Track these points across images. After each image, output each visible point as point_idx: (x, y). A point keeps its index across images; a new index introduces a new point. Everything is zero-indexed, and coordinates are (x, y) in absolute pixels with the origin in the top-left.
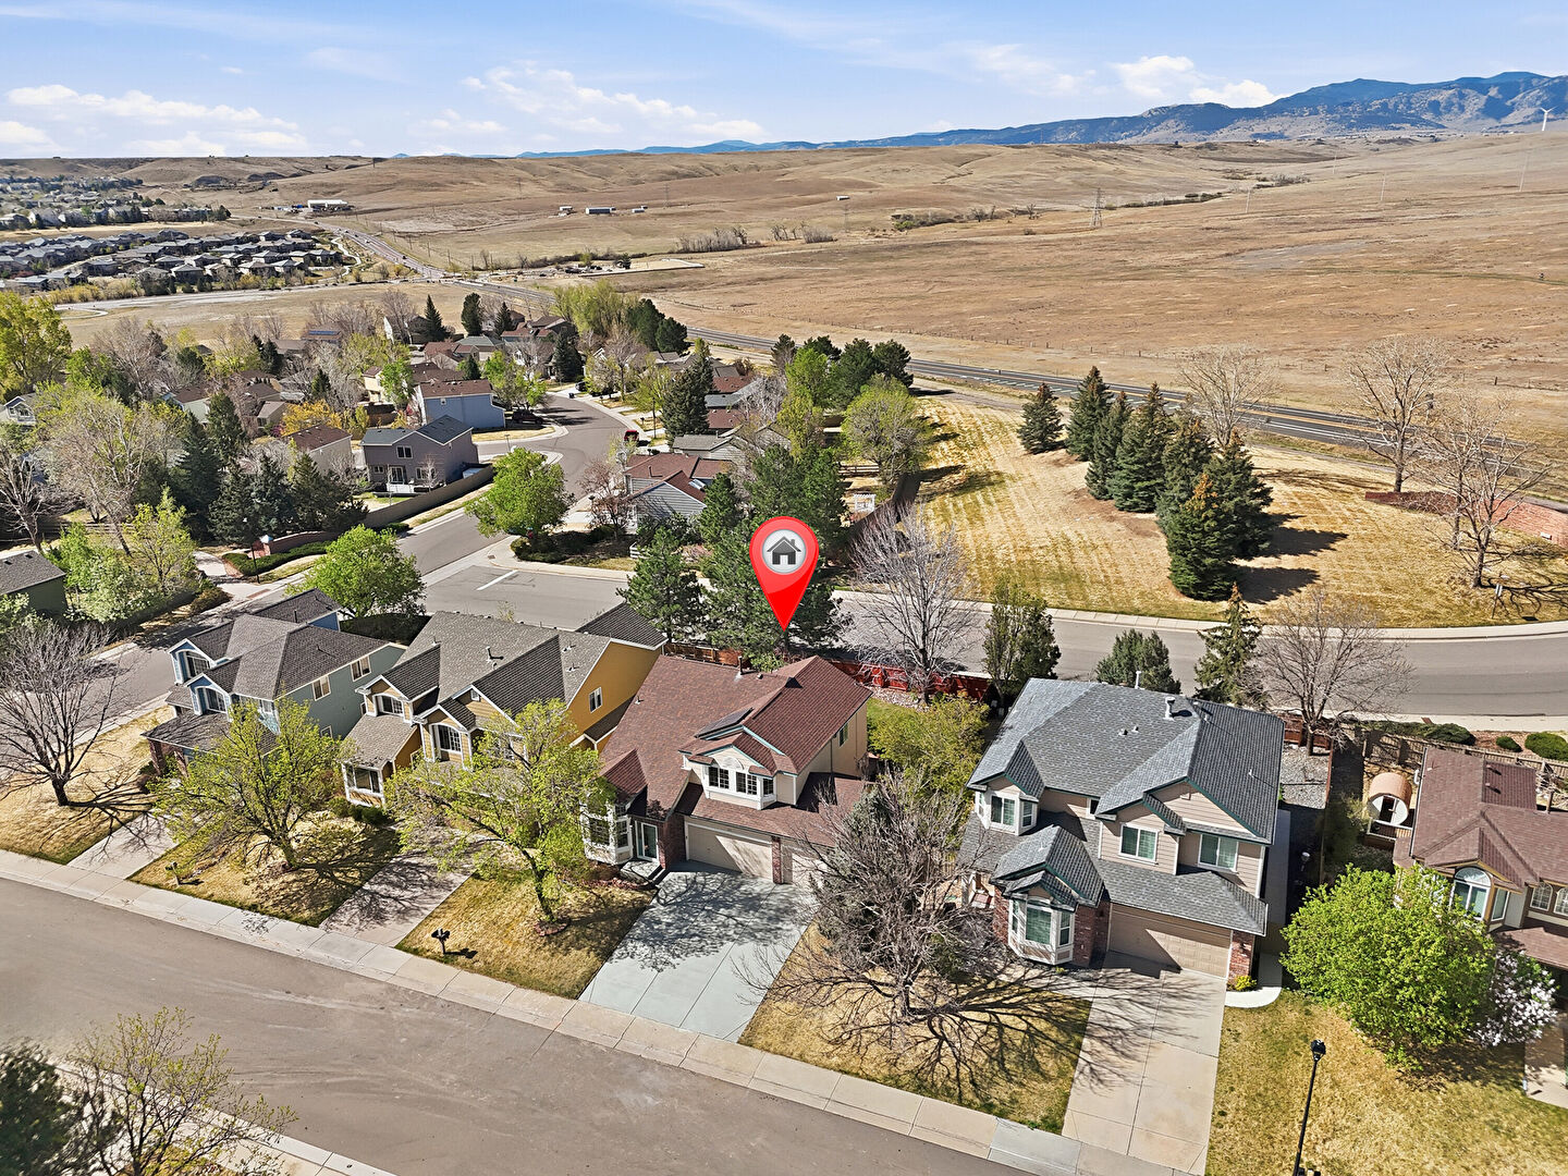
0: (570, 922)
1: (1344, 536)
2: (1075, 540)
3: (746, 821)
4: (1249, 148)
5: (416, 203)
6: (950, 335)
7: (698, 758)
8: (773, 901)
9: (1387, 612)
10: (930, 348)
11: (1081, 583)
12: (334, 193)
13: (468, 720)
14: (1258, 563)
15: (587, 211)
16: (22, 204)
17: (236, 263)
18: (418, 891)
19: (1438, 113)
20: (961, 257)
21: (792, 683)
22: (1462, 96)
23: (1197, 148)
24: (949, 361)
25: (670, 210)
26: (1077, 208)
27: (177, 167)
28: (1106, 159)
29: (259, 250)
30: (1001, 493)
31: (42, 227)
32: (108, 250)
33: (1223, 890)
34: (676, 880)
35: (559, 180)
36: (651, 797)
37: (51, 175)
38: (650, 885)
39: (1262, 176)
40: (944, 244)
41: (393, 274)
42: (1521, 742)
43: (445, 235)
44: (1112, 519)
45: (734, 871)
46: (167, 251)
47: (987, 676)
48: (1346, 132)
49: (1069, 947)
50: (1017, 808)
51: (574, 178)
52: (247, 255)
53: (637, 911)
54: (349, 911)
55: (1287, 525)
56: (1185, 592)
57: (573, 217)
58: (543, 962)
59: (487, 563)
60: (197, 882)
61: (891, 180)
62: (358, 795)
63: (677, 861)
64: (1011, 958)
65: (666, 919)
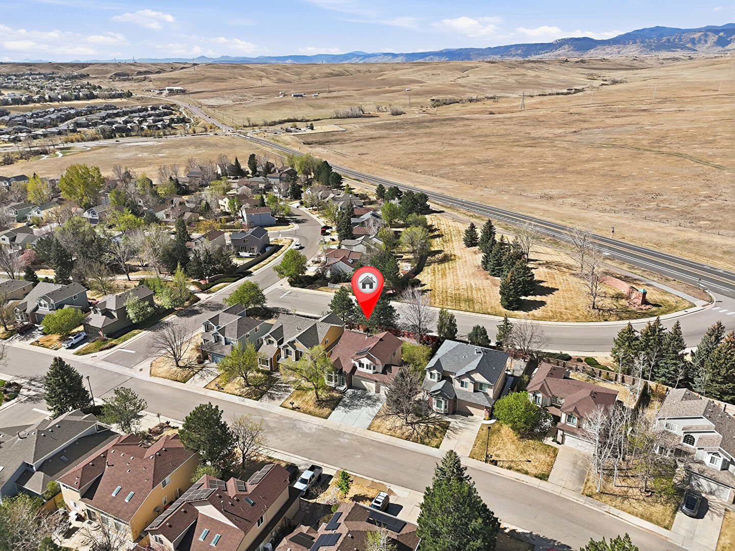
0: (324, 401)
1: (558, 289)
2: (474, 286)
3: (368, 377)
4: (601, 62)
5: (214, 89)
6: (448, 178)
7: (356, 360)
8: (375, 397)
9: (564, 317)
10: (439, 185)
11: (473, 303)
12: (177, 83)
13: (294, 347)
14: (530, 298)
15: (293, 95)
16: (38, 87)
17: (141, 122)
18: (282, 393)
19: (694, 44)
20: (458, 128)
21: (381, 340)
22: (706, 35)
23: (576, 62)
24: (447, 194)
25: (329, 95)
26: (515, 96)
27: (105, 68)
28: (532, 69)
29: (150, 116)
30: (454, 265)
31: (51, 101)
32: (83, 114)
33: (484, 397)
34: (350, 391)
35: (279, 77)
36: (343, 370)
37: (48, 71)
38: (343, 393)
39: (605, 78)
40: (452, 119)
41: (208, 129)
42: (583, 359)
43: (229, 106)
44: (488, 279)
45: (365, 389)
46: (109, 116)
47: (437, 335)
48: (649, 52)
49: (447, 409)
50: (436, 375)
51: (285, 76)
52: (144, 119)
53: (340, 399)
54: (265, 397)
55: (541, 284)
56: (505, 307)
57: (286, 99)
58: (317, 411)
59: (280, 287)
60: (223, 389)
61: (431, 79)
62: (262, 367)
63: (350, 387)
64: (433, 412)
65: (348, 401)
